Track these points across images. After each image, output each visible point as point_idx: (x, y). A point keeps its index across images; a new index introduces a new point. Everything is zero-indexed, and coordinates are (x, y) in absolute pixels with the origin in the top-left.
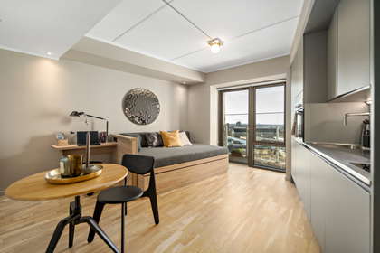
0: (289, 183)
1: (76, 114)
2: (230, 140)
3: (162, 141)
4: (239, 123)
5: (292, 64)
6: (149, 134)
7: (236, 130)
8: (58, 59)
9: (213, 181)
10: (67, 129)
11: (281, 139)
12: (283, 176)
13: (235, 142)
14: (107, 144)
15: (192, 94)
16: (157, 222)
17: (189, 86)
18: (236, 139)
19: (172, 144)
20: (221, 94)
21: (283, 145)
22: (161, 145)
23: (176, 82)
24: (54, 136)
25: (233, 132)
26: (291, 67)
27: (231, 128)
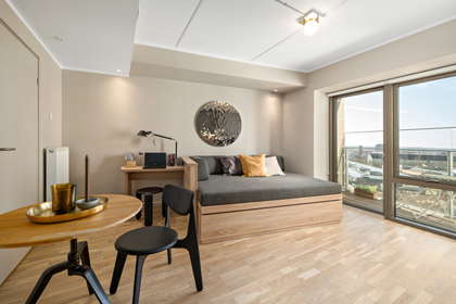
1: (144, 134)
2: (363, 170)
3: (241, 168)
4: (379, 146)
6: (225, 158)
7: (373, 156)
8: (128, 75)
9: (311, 235)
10: (135, 150)
14: (176, 167)
15: (287, 106)
16: (199, 287)
17: (283, 94)
19: (254, 172)
20: (333, 101)
22: (239, 173)
23: (263, 90)
24: (123, 157)
27: (367, 153)
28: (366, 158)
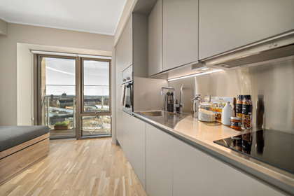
0: (114, 146)
2: (54, 111)
4: (64, 95)
5: (117, 44)
7: (61, 101)
11: (106, 108)
12: (110, 141)
13: (61, 112)
18: (61, 110)
21: (108, 113)
25: (58, 103)
26: (116, 47)
27: (56, 99)
28: (56, 103)
